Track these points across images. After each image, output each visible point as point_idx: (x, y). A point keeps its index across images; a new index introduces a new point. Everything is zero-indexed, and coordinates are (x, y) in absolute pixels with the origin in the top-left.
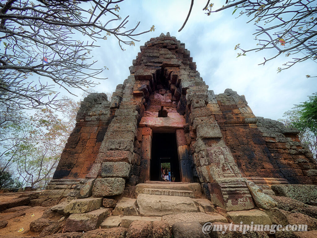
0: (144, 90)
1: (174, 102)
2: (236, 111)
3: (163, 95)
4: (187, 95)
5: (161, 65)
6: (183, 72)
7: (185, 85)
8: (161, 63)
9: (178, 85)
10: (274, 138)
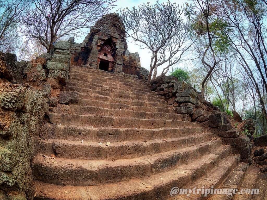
0: (102, 44)
1: (111, 52)
2: (135, 62)
3: (107, 47)
4: (117, 51)
5: (110, 36)
6: (118, 41)
7: (117, 47)
8: (111, 35)
9: (115, 46)
10: (143, 75)
